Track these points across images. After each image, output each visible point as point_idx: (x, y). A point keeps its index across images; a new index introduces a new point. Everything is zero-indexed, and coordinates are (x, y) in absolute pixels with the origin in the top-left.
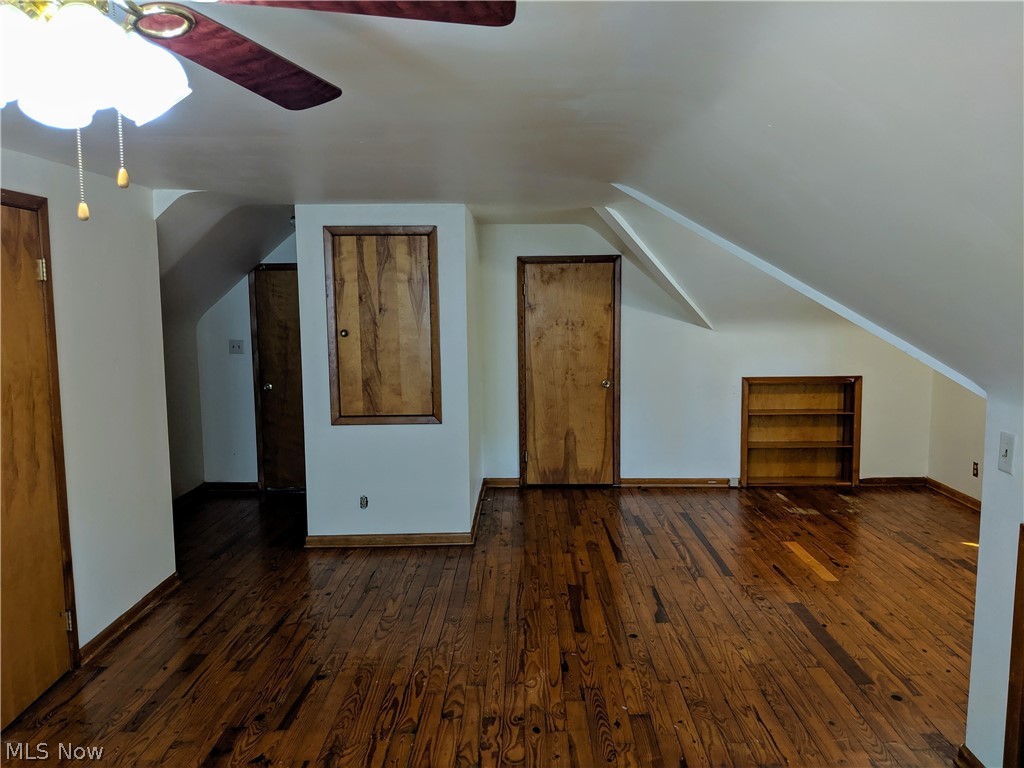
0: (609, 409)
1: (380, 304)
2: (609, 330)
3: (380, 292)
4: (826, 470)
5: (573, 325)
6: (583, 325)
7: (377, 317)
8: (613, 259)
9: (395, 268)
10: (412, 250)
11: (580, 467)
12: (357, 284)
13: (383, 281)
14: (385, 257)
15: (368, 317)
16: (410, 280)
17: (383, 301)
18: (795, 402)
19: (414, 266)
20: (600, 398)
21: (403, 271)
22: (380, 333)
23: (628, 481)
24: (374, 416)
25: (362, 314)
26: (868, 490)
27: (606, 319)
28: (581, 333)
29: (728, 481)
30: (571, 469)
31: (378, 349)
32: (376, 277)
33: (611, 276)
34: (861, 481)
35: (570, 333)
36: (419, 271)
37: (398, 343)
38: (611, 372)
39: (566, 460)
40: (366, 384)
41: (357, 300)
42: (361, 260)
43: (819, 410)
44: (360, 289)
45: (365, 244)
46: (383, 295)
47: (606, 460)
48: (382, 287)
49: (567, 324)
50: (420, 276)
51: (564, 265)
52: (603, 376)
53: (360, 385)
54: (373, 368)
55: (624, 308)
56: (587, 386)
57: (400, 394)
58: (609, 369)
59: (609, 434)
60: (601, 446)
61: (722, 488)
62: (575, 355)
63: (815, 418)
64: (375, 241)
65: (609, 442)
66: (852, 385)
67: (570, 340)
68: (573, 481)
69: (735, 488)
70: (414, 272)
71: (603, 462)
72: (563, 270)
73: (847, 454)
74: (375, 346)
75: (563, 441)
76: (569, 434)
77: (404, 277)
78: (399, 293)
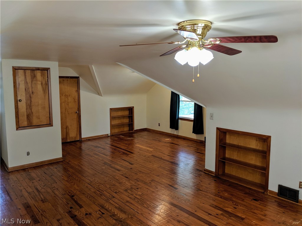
0: (78, 119)
1: (32, 91)
2: (77, 97)
3: (32, 87)
4: (126, 129)
5: (67, 96)
6: (70, 96)
7: (31, 95)
8: (77, 78)
9: (37, 80)
10: (42, 75)
11: (70, 136)
12: (24, 85)
13: (33, 84)
14: (34, 77)
15: (28, 96)
16: (42, 84)
17: (33, 90)
18: (120, 113)
19: (43, 80)
20: (76, 116)
21: (39, 81)
22: (33, 100)
23: (84, 138)
24: (30, 126)
25: (26, 94)
26: (136, 132)
27: (76, 94)
28: (69, 98)
29: (108, 134)
30: (68, 137)
31: (32, 105)
32: (31, 83)
33: (77, 82)
34: (135, 130)
35: (66, 98)
36: (45, 81)
37: (38, 103)
38: (78, 109)
39: (66, 135)
40: (28, 116)
41: (24, 90)
42: (26, 78)
43: (124, 115)
44: (25, 86)
45: (27, 72)
46: (33, 88)
47: (78, 133)
48: (33, 86)
49: (65, 96)
50: (45, 83)
51: (64, 79)
52: (76, 110)
53: (26, 117)
54: (30, 111)
55: (81, 91)
56: (72, 113)
57: (39, 119)
58: (77, 108)
59: (78, 126)
60: (76, 130)
61: (106, 136)
62: (68, 104)
63: (123, 117)
64: (30, 72)
65: (78, 128)
66: (132, 109)
67: (66, 100)
68: (69, 141)
69: (109, 136)
70: (43, 81)
71: (77, 134)
72: (63, 80)
73: (131, 124)
74: (31, 104)
75: (65, 130)
76: (67, 127)
77: (40, 83)
78: (38, 88)
